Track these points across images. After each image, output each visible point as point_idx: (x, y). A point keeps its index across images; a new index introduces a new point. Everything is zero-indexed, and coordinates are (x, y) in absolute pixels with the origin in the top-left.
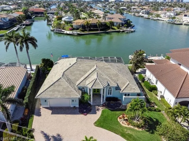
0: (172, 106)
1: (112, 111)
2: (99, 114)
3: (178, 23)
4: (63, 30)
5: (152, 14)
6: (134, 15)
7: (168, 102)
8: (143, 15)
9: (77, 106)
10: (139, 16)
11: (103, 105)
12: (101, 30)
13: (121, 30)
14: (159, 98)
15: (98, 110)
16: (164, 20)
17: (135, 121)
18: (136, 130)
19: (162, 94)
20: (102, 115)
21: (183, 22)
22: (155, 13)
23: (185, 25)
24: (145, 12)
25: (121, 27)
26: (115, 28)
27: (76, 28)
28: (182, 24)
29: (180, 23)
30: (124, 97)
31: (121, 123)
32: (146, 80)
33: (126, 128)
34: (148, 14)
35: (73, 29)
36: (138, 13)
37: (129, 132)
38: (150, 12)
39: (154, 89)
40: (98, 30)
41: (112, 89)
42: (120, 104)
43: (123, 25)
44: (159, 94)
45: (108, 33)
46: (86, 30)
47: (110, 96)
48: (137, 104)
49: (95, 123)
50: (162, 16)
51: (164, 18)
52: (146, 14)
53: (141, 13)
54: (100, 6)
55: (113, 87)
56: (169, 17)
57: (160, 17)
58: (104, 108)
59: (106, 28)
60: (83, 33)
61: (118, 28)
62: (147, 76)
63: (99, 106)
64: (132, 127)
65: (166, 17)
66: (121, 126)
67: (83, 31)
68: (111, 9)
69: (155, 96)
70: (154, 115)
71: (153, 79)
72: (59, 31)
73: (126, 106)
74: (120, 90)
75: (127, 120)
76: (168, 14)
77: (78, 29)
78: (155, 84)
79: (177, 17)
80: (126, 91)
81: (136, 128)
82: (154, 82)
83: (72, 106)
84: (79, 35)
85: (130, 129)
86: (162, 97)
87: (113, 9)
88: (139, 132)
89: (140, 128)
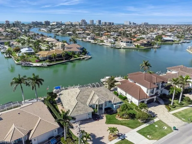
0: (137, 105)
1: (111, 115)
2: (105, 118)
3: (118, 47)
4: (31, 63)
5: (97, 40)
6: (82, 40)
7: (135, 104)
8: (90, 40)
9: (91, 117)
10: (87, 42)
11: (104, 113)
12: (66, 59)
13: (81, 58)
14: (130, 103)
15: (103, 116)
16: (108, 44)
17: (124, 117)
18: (127, 120)
19: (131, 100)
20: (107, 118)
21: (121, 46)
22: (99, 39)
23: (123, 48)
24: (91, 38)
25: (80, 55)
26: (76, 56)
27: (42, 60)
28: (121, 48)
29: (119, 47)
30: (114, 106)
31: (118, 119)
32: (119, 94)
33: (122, 120)
34: (93, 39)
35: (40, 61)
36: (85, 38)
37: (124, 122)
38: (95, 38)
39: (125, 99)
40: (63, 60)
41: (107, 103)
42: (113, 110)
43: (81, 53)
44: (129, 101)
45: (71, 61)
46: (53, 61)
47: (106, 107)
48: (124, 107)
49: (106, 123)
50: (105, 41)
51: (107, 43)
52: (92, 39)
53: (87, 39)
54: (45, 31)
55: (107, 101)
56: (111, 42)
57: (104, 42)
58: (106, 115)
59: (68, 57)
60: (51, 64)
61: (79, 56)
62: (118, 91)
63: (102, 114)
64: (124, 119)
65: (108, 42)
66: (119, 121)
67: (50, 62)
68: (58, 34)
69: (127, 102)
70: (131, 111)
71: (124, 93)
72: (28, 64)
73: (116, 111)
74: (112, 102)
75: (120, 117)
76: (109, 40)
77: (44, 60)
78: (125, 96)
79: (116, 42)
80: (115, 102)
81: (126, 120)
82: (125, 94)
83: (88, 118)
84: (49, 66)
85: (124, 120)
86: (131, 102)
87: (60, 34)
88: (128, 120)
89: (128, 119)
